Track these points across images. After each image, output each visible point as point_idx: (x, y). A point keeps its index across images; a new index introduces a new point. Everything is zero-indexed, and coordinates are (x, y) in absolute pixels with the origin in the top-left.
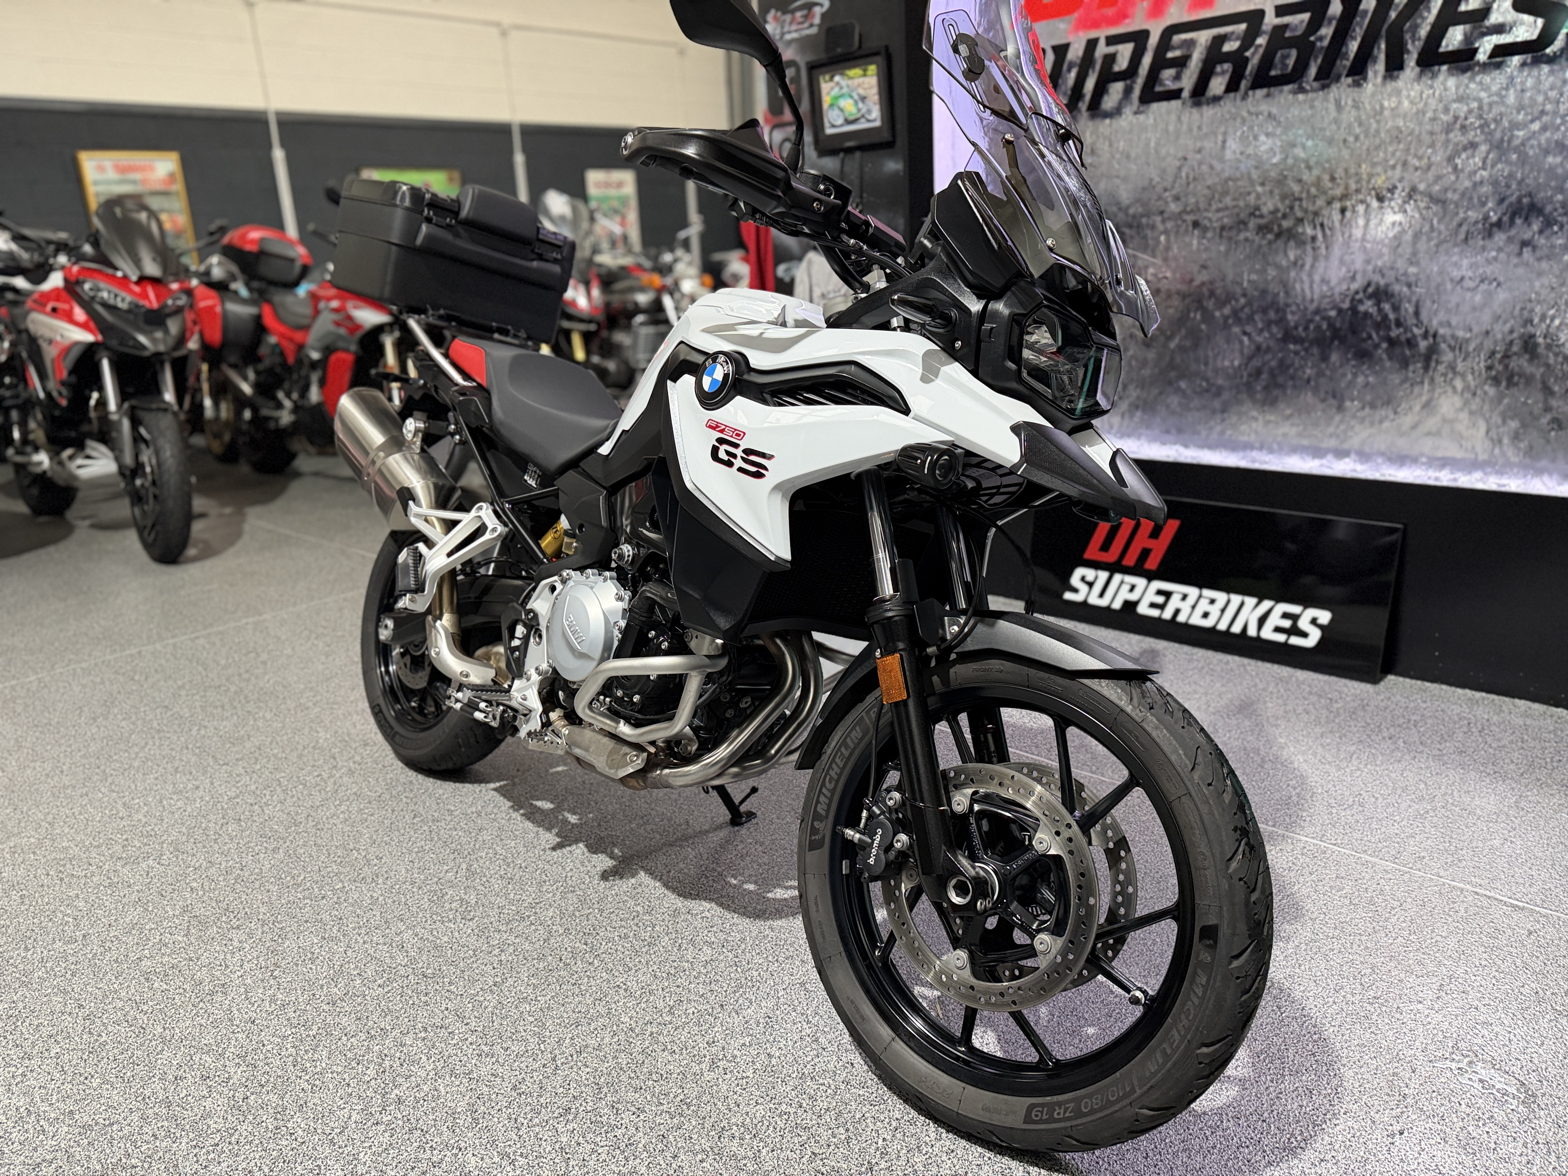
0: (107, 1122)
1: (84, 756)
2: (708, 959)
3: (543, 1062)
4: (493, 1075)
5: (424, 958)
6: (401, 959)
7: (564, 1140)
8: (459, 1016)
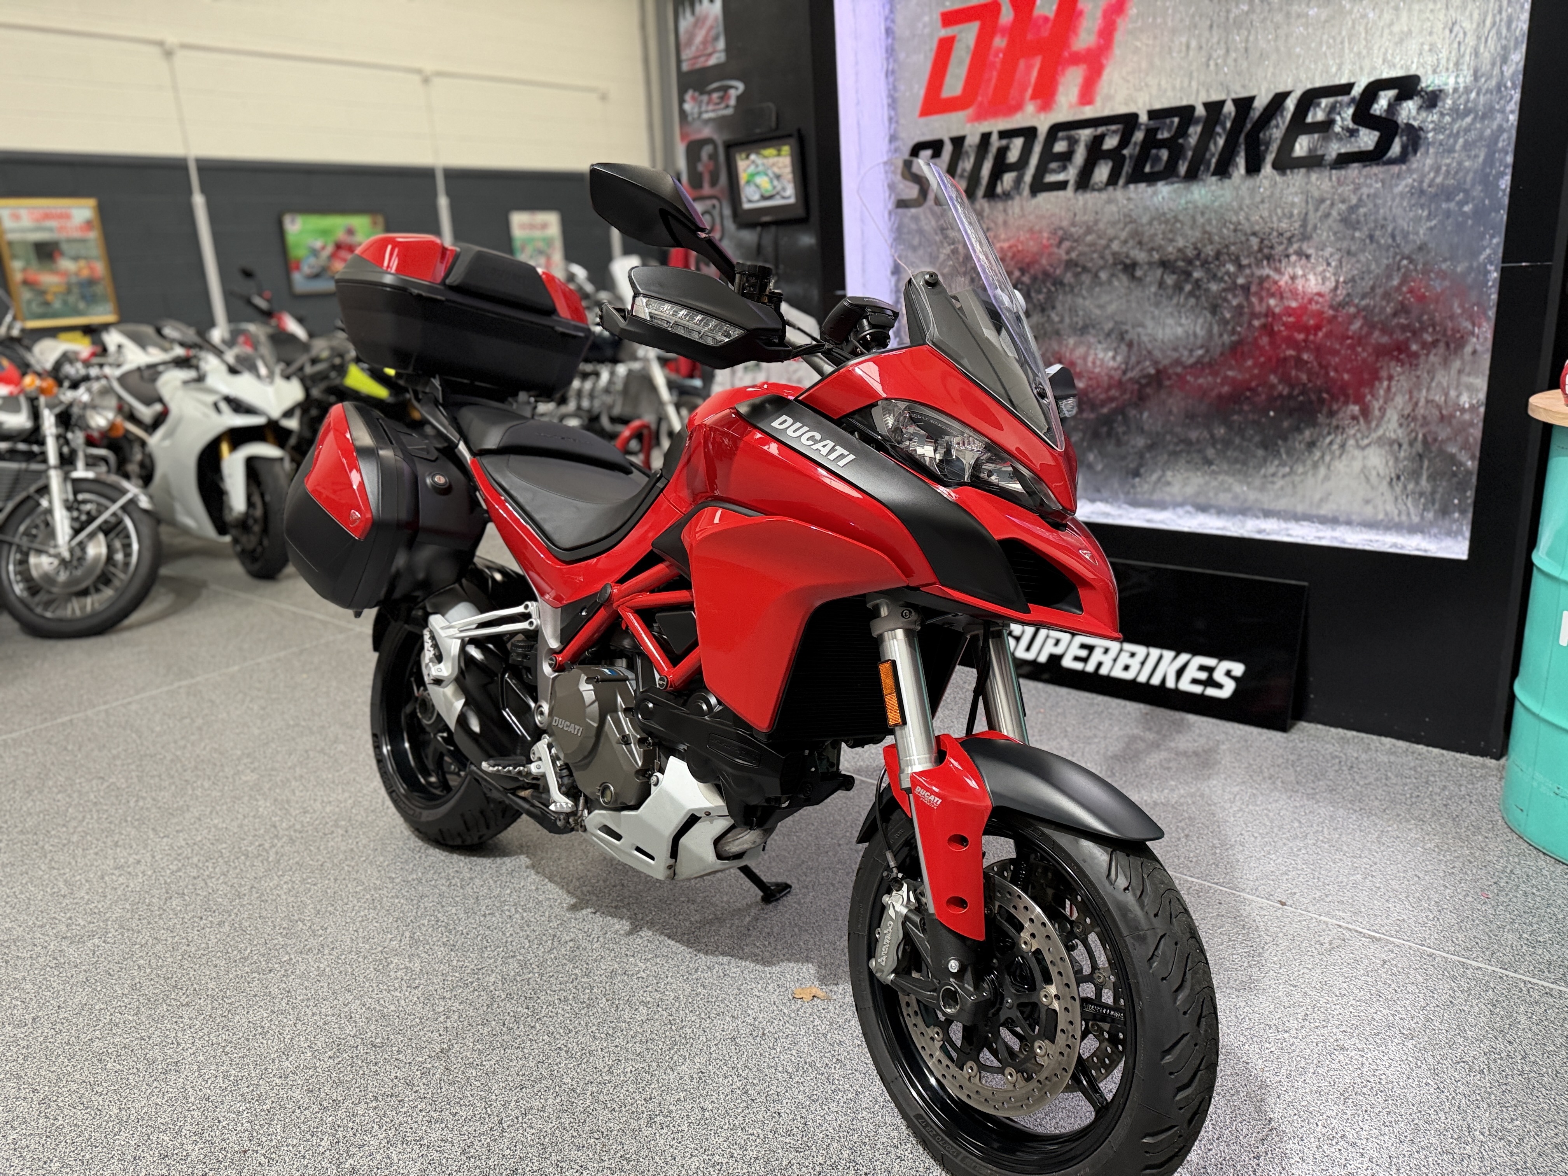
2: (644, 1018)
3: (491, 1125)
4: (442, 1140)
5: (373, 1027)
6: (350, 1030)
8: (409, 1084)
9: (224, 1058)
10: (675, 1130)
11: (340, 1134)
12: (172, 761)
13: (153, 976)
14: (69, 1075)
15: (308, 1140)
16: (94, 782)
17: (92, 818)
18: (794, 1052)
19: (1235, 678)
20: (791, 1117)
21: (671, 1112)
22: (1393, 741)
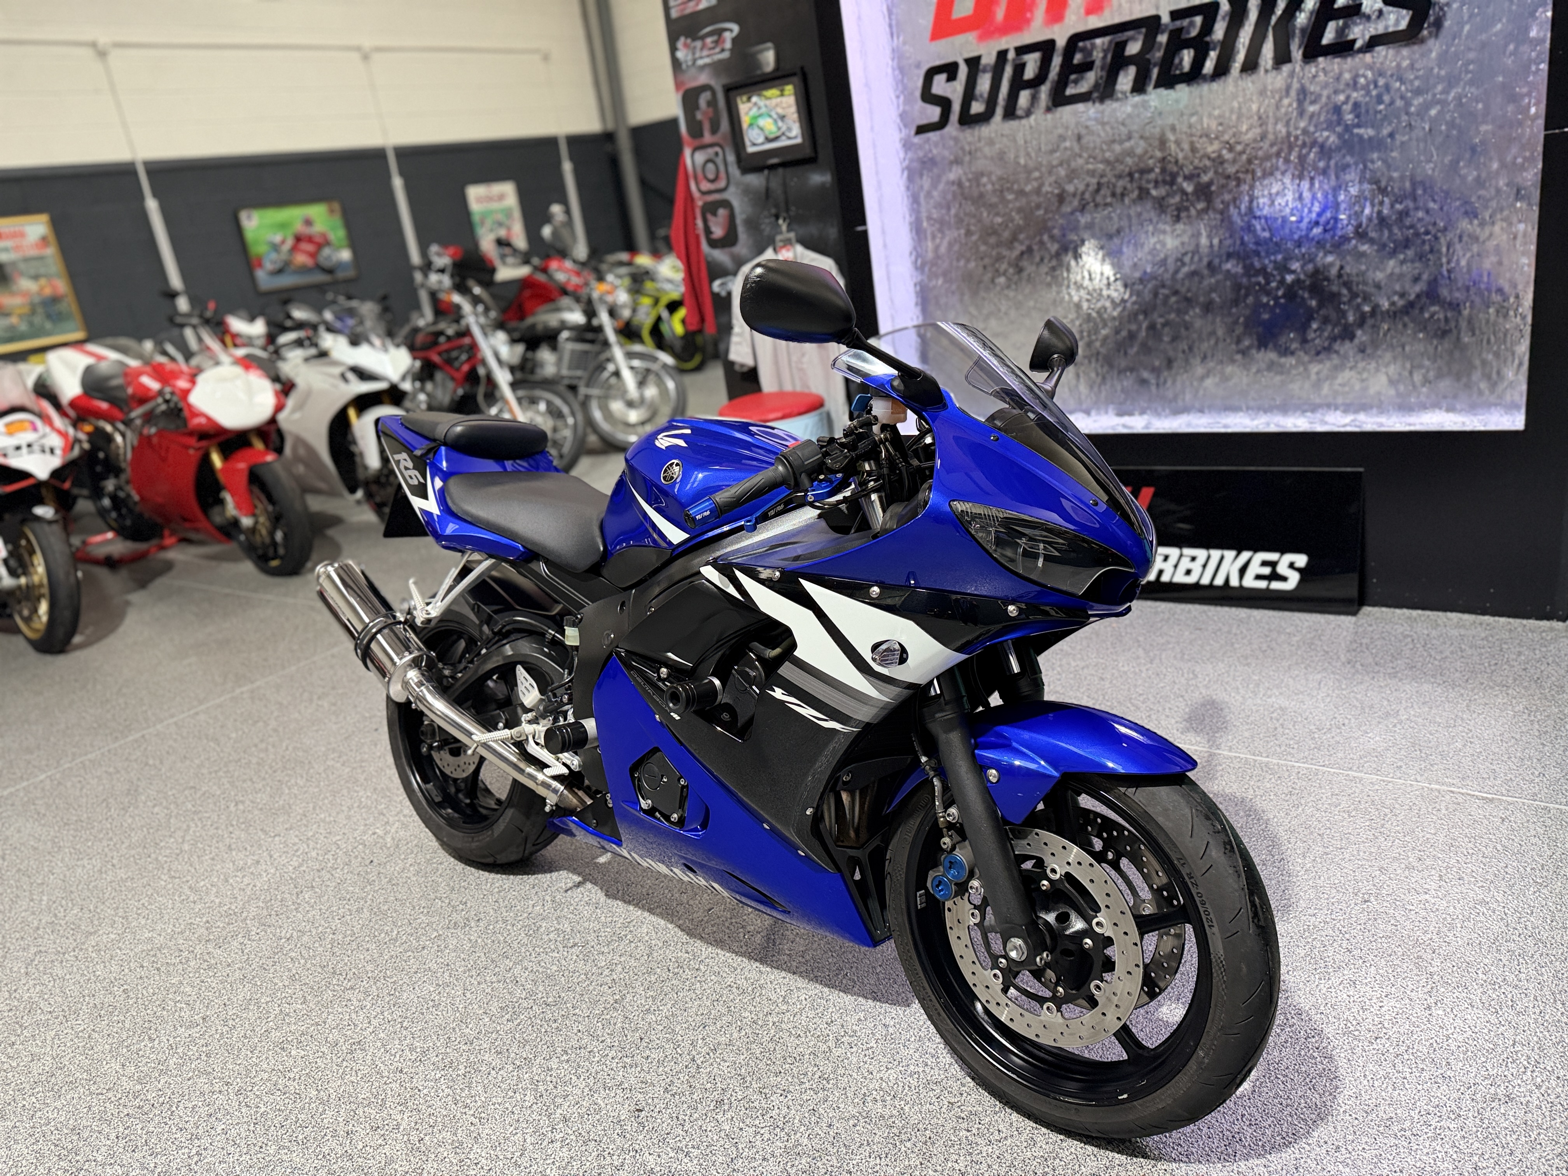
9: (404, 1032)
10: (864, 1047)
11: (541, 1088)
12: (258, 764)
15: (511, 1097)
16: (186, 792)
17: (197, 826)
19: (1299, 570)
21: (855, 1032)
22: (1459, 615)
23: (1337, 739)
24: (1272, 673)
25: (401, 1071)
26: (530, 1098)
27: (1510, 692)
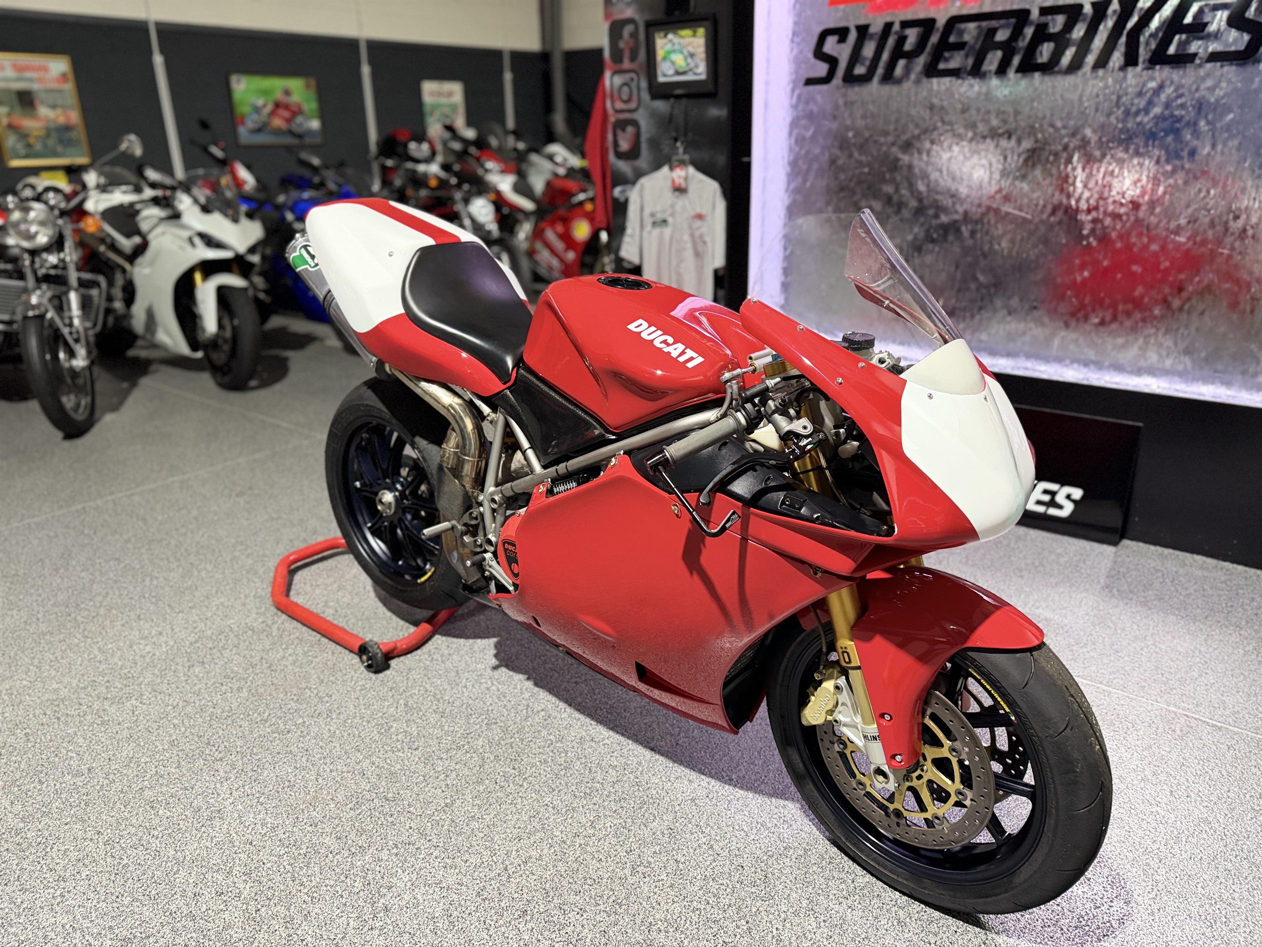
0: (144, 935)
1: (54, 605)
2: (615, 780)
3: (498, 871)
4: (458, 884)
6: (365, 785)
7: (527, 937)
8: (423, 834)
9: (260, 807)
10: (656, 879)
11: (370, 877)
12: (176, 546)
13: (187, 734)
14: (127, 819)
15: (343, 882)
16: (112, 563)
17: (114, 594)
18: (747, 813)
19: (1074, 501)
20: (753, 869)
21: (650, 863)
22: (1204, 558)
23: (1092, 654)
24: (1041, 587)
25: (251, 843)
26: (358, 885)
27: (1242, 632)
